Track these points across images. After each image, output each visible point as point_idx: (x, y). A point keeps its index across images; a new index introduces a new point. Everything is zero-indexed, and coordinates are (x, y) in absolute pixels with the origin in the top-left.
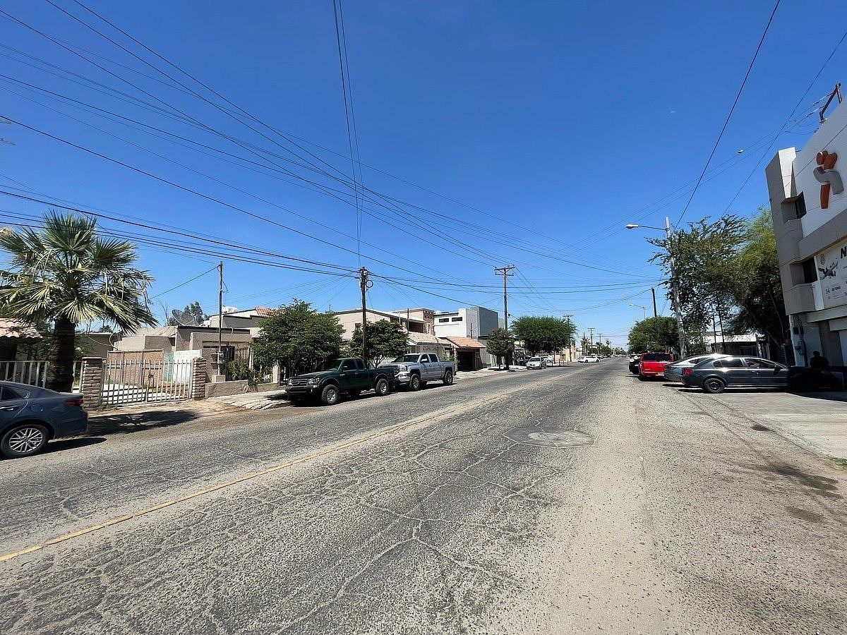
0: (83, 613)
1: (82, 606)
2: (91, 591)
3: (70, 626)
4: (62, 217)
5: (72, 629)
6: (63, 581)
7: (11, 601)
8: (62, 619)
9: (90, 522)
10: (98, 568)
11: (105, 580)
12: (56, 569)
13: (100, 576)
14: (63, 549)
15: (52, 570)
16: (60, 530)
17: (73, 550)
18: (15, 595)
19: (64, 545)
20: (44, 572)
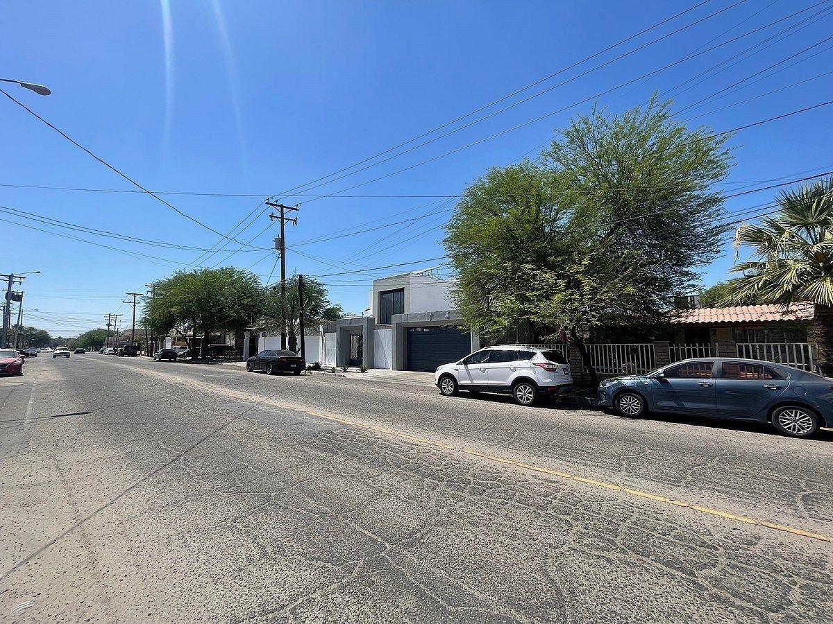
0: (755, 608)
1: (758, 601)
2: (774, 594)
3: (738, 607)
4: (794, 193)
5: (737, 612)
6: (755, 565)
7: (710, 551)
8: (735, 596)
9: (818, 528)
10: (795, 578)
11: (795, 595)
12: (756, 549)
13: (793, 587)
14: (773, 537)
15: (753, 549)
16: (783, 519)
17: (782, 544)
18: (716, 549)
19: (775, 534)
20: (745, 546)
